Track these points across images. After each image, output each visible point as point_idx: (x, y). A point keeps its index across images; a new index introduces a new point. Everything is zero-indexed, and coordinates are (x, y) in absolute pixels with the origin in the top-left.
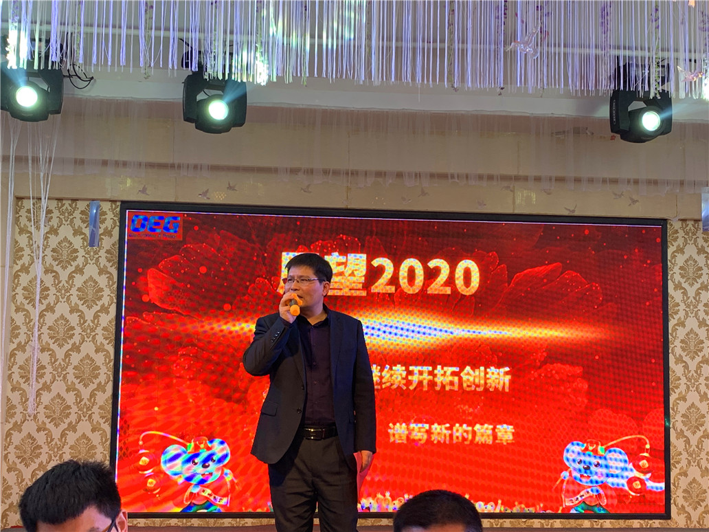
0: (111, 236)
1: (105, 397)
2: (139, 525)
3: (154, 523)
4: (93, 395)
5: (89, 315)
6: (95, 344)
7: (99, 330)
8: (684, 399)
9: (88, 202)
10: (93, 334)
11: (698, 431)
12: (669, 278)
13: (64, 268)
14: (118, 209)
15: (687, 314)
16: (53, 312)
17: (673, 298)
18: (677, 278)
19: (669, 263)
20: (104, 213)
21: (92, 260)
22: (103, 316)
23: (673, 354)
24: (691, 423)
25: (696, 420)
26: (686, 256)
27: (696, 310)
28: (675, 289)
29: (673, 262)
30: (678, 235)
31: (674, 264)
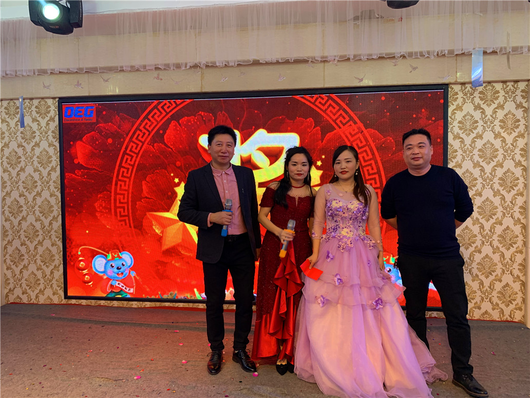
0: (54, 121)
1: (58, 224)
2: (82, 304)
3: (91, 303)
4: (51, 224)
5: (45, 173)
6: (50, 191)
7: (51, 183)
9: (39, 100)
10: (48, 185)
12: (449, 130)
14: (57, 104)
15: (464, 158)
16: (24, 172)
17: (452, 146)
18: (456, 130)
19: (449, 119)
20: (49, 107)
21: (44, 138)
22: (53, 173)
24: (464, 241)
25: (469, 239)
26: (464, 113)
27: (472, 154)
28: (454, 139)
29: (453, 118)
30: (458, 96)
31: (453, 120)
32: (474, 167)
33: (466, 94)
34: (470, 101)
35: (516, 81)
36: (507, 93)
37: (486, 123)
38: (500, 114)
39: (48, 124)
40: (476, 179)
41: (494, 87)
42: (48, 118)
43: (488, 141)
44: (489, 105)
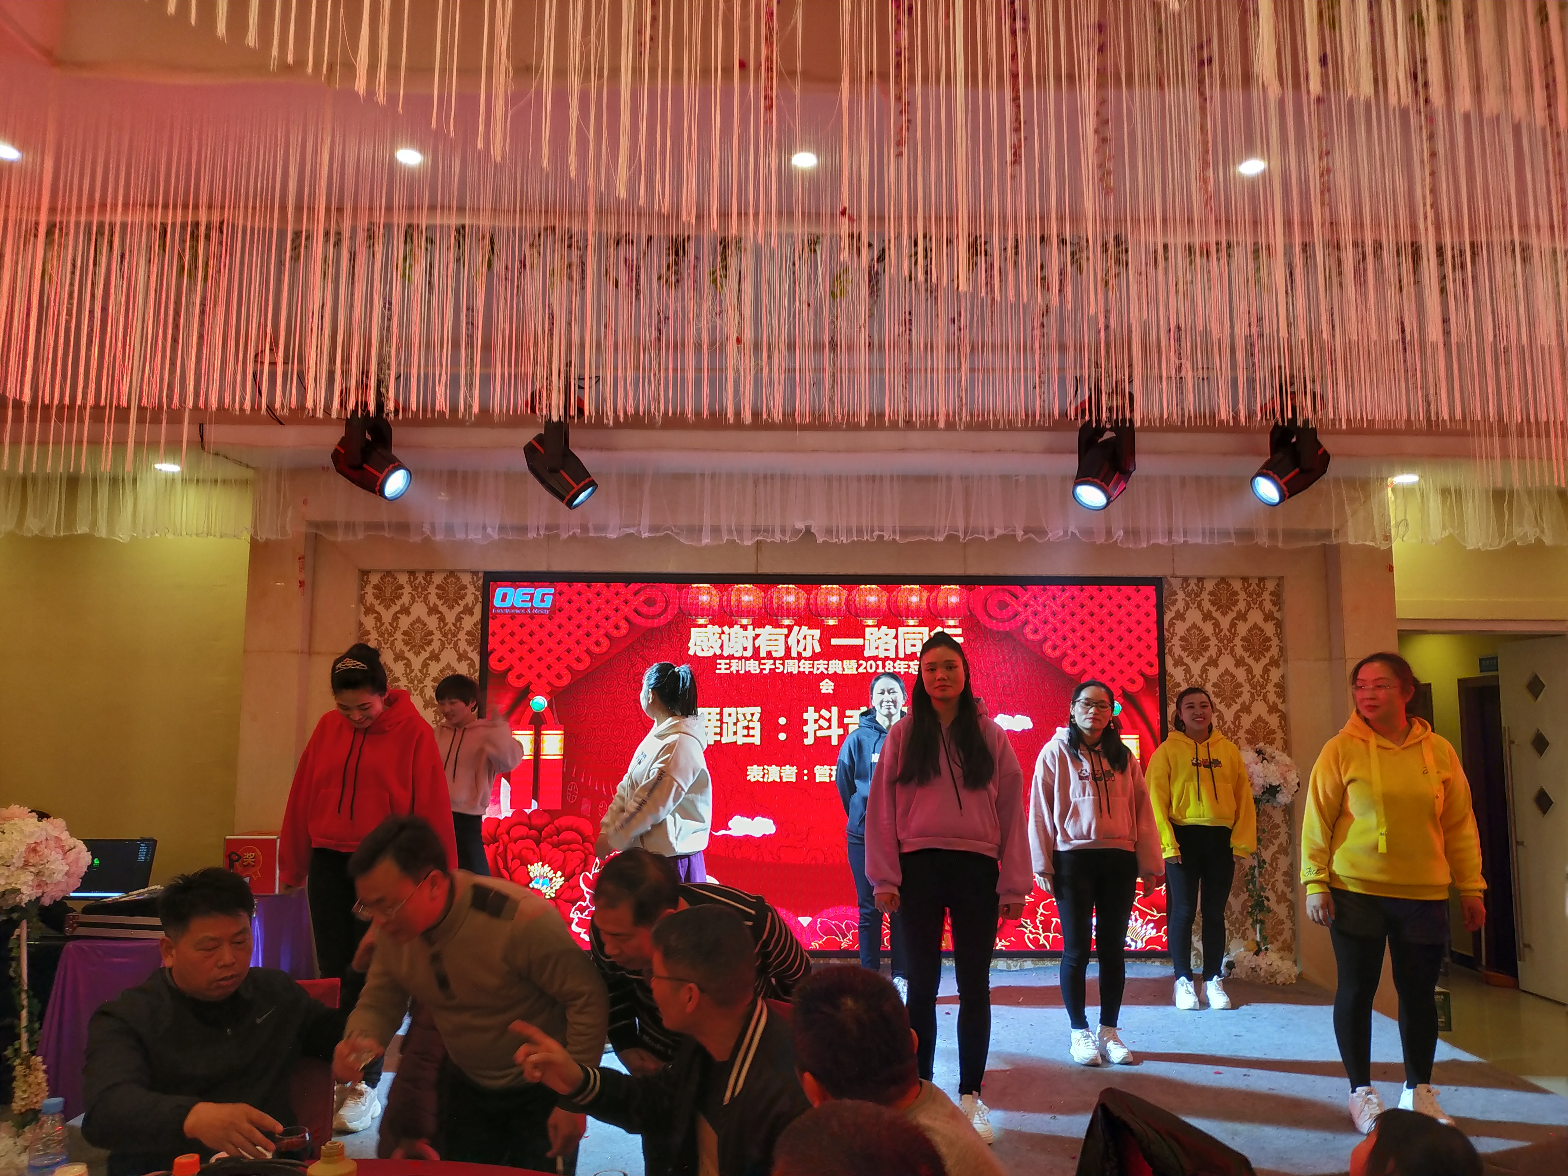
0: (472, 614)
9: (445, 575)
12: (1166, 651)
13: (417, 654)
14: (481, 582)
17: (1172, 676)
18: (1178, 651)
19: (1166, 633)
20: (465, 587)
21: (449, 644)
26: (1188, 623)
28: (1175, 665)
29: (1172, 631)
30: (1177, 597)
31: (1173, 634)
33: (1188, 595)
34: (1196, 605)
35: (1262, 579)
36: (1250, 595)
37: (1221, 641)
38: (1243, 629)
39: (459, 619)
41: (1230, 585)
42: (461, 609)
43: (1227, 671)
44: (1224, 614)
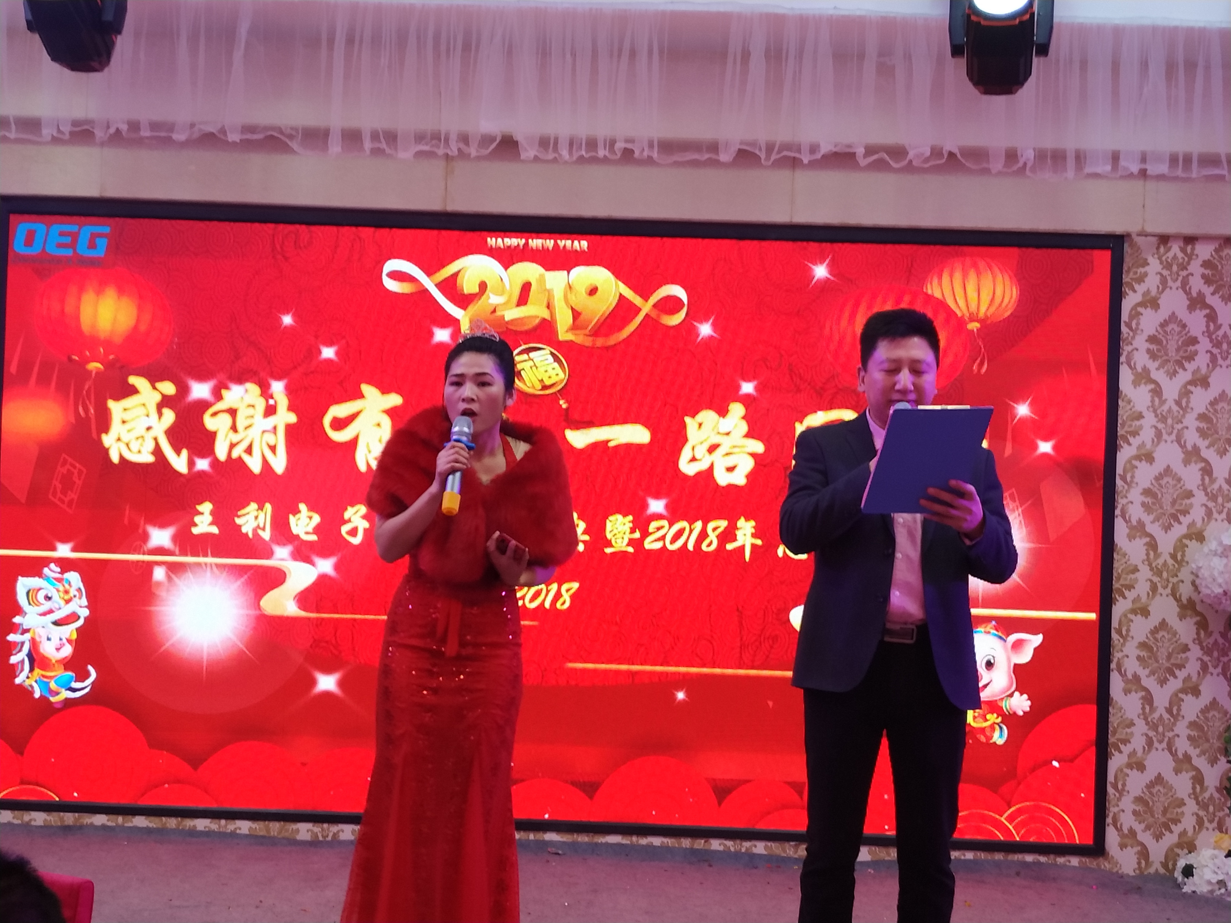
3: (62, 820)
8: (1145, 612)
11: (1171, 679)
12: (1123, 359)
15: (1159, 435)
17: (1129, 402)
18: (1141, 359)
19: (1124, 329)
23: (1123, 516)
24: (1157, 661)
25: (1169, 657)
26: (1163, 314)
27: (1180, 426)
28: (1136, 383)
29: (1134, 326)
30: (1147, 269)
31: (1135, 331)
32: (1186, 462)
33: (1168, 266)
34: (1179, 283)
37: (1218, 345)
40: (1189, 494)
